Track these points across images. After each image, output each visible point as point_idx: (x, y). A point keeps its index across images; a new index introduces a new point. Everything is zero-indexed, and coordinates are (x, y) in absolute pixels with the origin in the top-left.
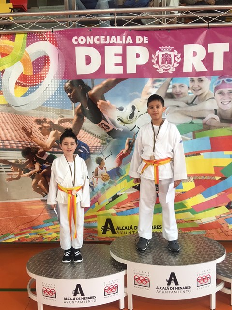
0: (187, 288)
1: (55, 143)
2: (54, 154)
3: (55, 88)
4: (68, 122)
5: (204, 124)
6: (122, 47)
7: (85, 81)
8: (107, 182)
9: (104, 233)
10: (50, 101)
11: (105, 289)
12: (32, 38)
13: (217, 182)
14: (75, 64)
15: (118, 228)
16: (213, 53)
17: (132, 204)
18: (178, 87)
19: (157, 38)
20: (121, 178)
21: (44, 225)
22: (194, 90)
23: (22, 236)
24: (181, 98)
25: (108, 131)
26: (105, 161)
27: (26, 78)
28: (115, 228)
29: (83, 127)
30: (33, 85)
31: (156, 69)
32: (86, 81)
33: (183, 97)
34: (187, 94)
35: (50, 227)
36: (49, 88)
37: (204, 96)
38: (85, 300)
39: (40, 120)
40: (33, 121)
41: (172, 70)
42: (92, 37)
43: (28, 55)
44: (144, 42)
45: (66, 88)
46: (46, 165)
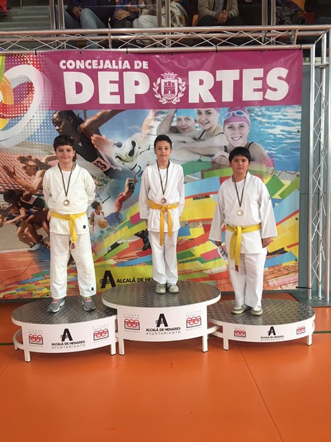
0: (177, 329)
2: (42, 197)
3: (40, 120)
5: (213, 162)
6: (117, 74)
7: (76, 112)
8: (105, 230)
9: (103, 286)
10: (35, 135)
11: (94, 334)
12: (12, 61)
14: (64, 92)
15: (118, 281)
16: (221, 82)
17: (135, 254)
18: (183, 120)
19: (158, 63)
20: (122, 224)
21: (32, 280)
22: (202, 124)
23: (8, 292)
24: (187, 132)
25: (105, 170)
26: (102, 205)
27: (6, 108)
28: (116, 282)
30: (18, 116)
31: (159, 99)
33: (190, 131)
34: (193, 128)
35: (40, 282)
36: (34, 120)
37: (213, 130)
38: (73, 345)
39: (24, 158)
40: (15, 159)
41: (176, 101)
42: (83, 61)
43: (8, 81)
44: (144, 68)
45: (53, 120)
46: (33, 210)
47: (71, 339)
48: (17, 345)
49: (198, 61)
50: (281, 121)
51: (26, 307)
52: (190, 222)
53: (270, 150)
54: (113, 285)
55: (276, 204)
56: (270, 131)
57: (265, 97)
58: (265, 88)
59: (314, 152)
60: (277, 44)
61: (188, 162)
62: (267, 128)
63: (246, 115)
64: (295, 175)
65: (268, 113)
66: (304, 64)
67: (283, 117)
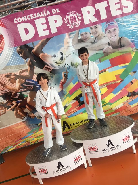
0: (118, 146)
1: (21, 86)
2: (22, 93)
3: (11, 53)
4: (25, 72)
5: (104, 52)
6: (44, 18)
7: (28, 45)
9: (64, 130)
10: (10, 62)
11: (74, 160)
13: (119, 84)
14: (20, 35)
15: (71, 125)
16: (99, 9)
17: (76, 109)
19: (64, 8)
20: (65, 96)
21: (28, 136)
22: (94, 34)
23: (17, 145)
24: (87, 40)
25: (50, 71)
28: (69, 125)
29: (35, 72)
31: (69, 27)
33: (89, 39)
34: (90, 37)
35: (32, 136)
36: (8, 54)
37: (100, 36)
38: (65, 169)
39: (8, 75)
40: (4, 77)
41: (78, 25)
42: (25, 17)
44: (57, 12)
45: (18, 51)
46: (19, 101)
50: (133, 23)
53: (132, 39)
56: (129, 29)
57: (123, 12)
62: (128, 27)
63: (115, 23)
67: (134, 20)
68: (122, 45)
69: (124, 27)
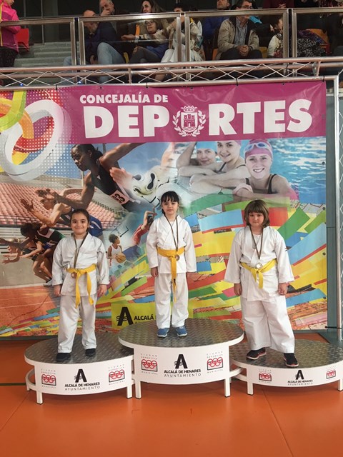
0: (197, 371)
1: (60, 218)
2: (59, 231)
3: (59, 153)
4: (75, 194)
5: (235, 195)
6: (137, 107)
7: (95, 146)
8: (122, 264)
10: (54, 169)
11: (109, 375)
12: (32, 97)
14: (84, 126)
15: (136, 318)
16: (242, 114)
18: (203, 152)
19: (178, 97)
21: (47, 316)
22: (222, 156)
23: (22, 329)
24: (208, 165)
25: (123, 203)
26: (120, 239)
27: (26, 142)
28: (133, 318)
29: (93, 199)
30: (34, 151)
31: (178, 132)
32: (97, 146)
33: (210, 163)
34: (214, 160)
35: (55, 318)
36: (53, 153)
37: (234, 163)
38: (88, 387)
39: (42, 191)
41: (196, 133)
42: (103, 96)
43: (28, 115)
44: (164, 101)
45: (72, 153)
46: (50, 244)
47: (85, 380)
48: (30, 386)
49: (218, 94)
50: (305, 153)
51: (40, 345)
52: (210, 256)
54: (131, 322)
55: (302, 238)
56: (294, 163)
57: (288, 129)
58: (287, 121)
59: (340, 184)
60: (299, 76)
61: (209, 195)
63: (268, 147)
64: (322, 207)
65: (290, 144)
66: (327, 95)
67: (307, 149)
68: (273, 191)
69: (283, 158)
